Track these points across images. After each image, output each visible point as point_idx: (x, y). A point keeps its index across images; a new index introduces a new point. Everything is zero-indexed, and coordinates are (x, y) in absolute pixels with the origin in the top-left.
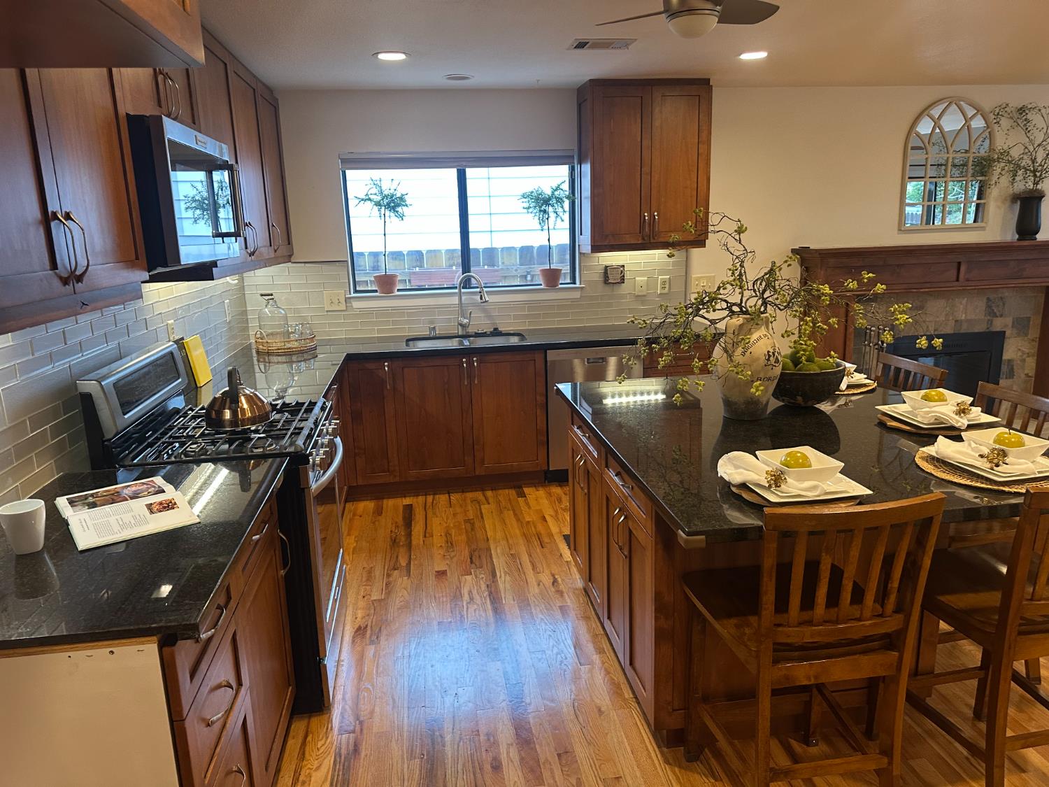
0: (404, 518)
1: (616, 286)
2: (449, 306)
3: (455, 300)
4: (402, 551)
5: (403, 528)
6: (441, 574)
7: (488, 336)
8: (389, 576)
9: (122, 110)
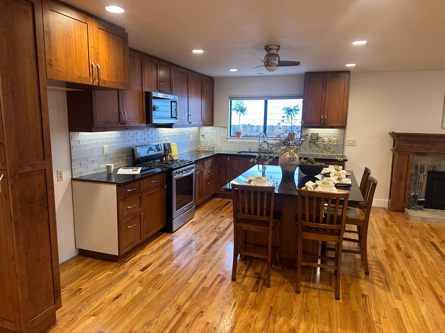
0: (226, 204)
1: (315, 140)
2: (256, 143)
3: (258, 141)
4: (218, 210)
5: (223, 206)
6: (223, 216)
8: (209, 214)
9: (144, 90)
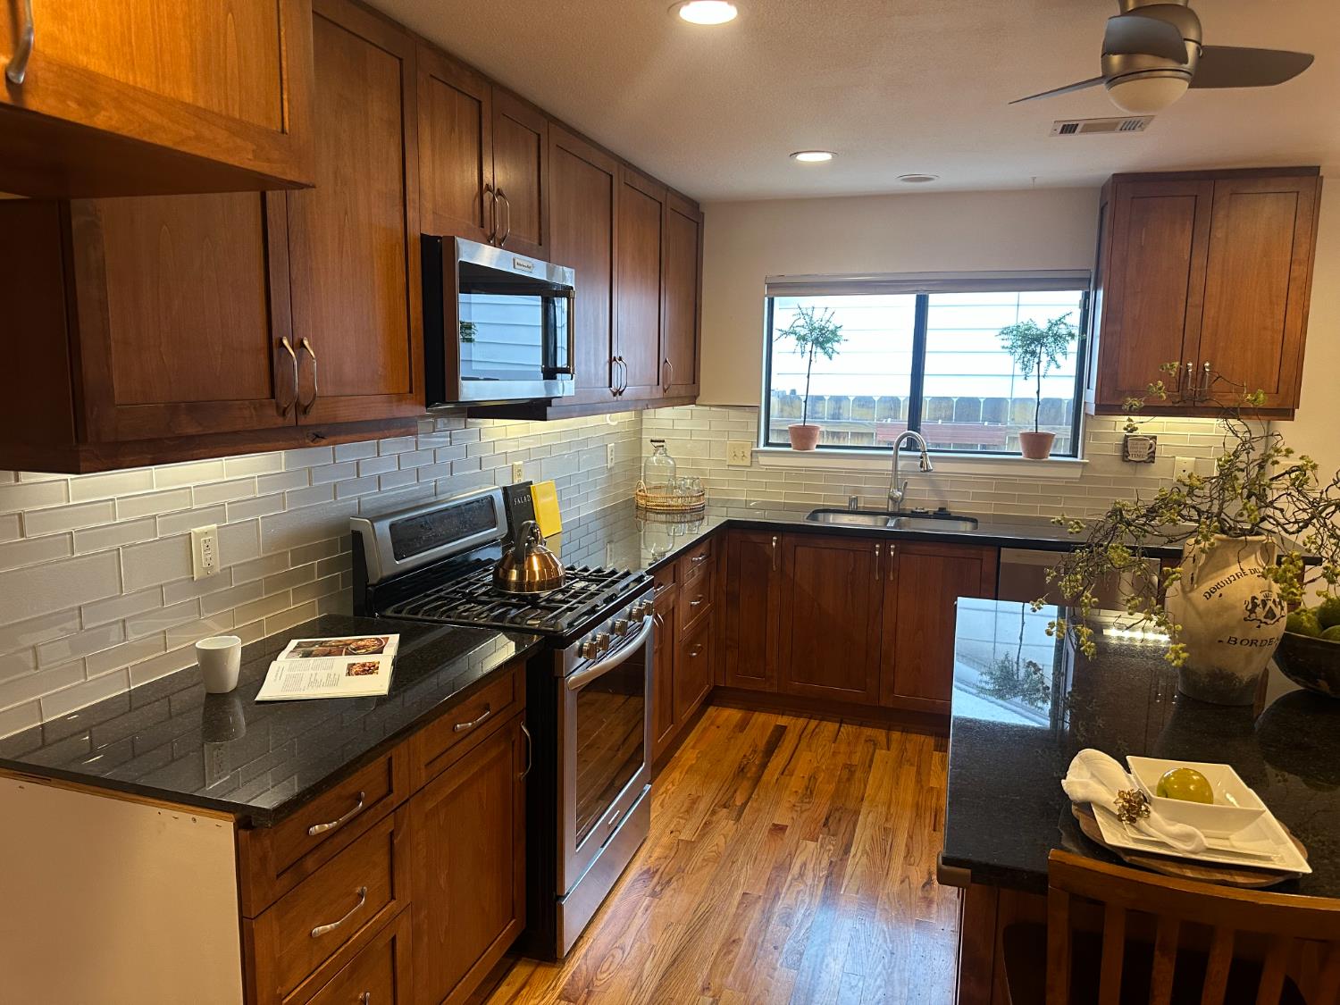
0: (768, 743)
1: (1139, 467)
2: (880, 472)
3: (889, 465)
4: (746, 784)
5: (761, 755)
6: (779, 829)
7: (929, 517)
8: (714, 813)
9: (414, 232)
